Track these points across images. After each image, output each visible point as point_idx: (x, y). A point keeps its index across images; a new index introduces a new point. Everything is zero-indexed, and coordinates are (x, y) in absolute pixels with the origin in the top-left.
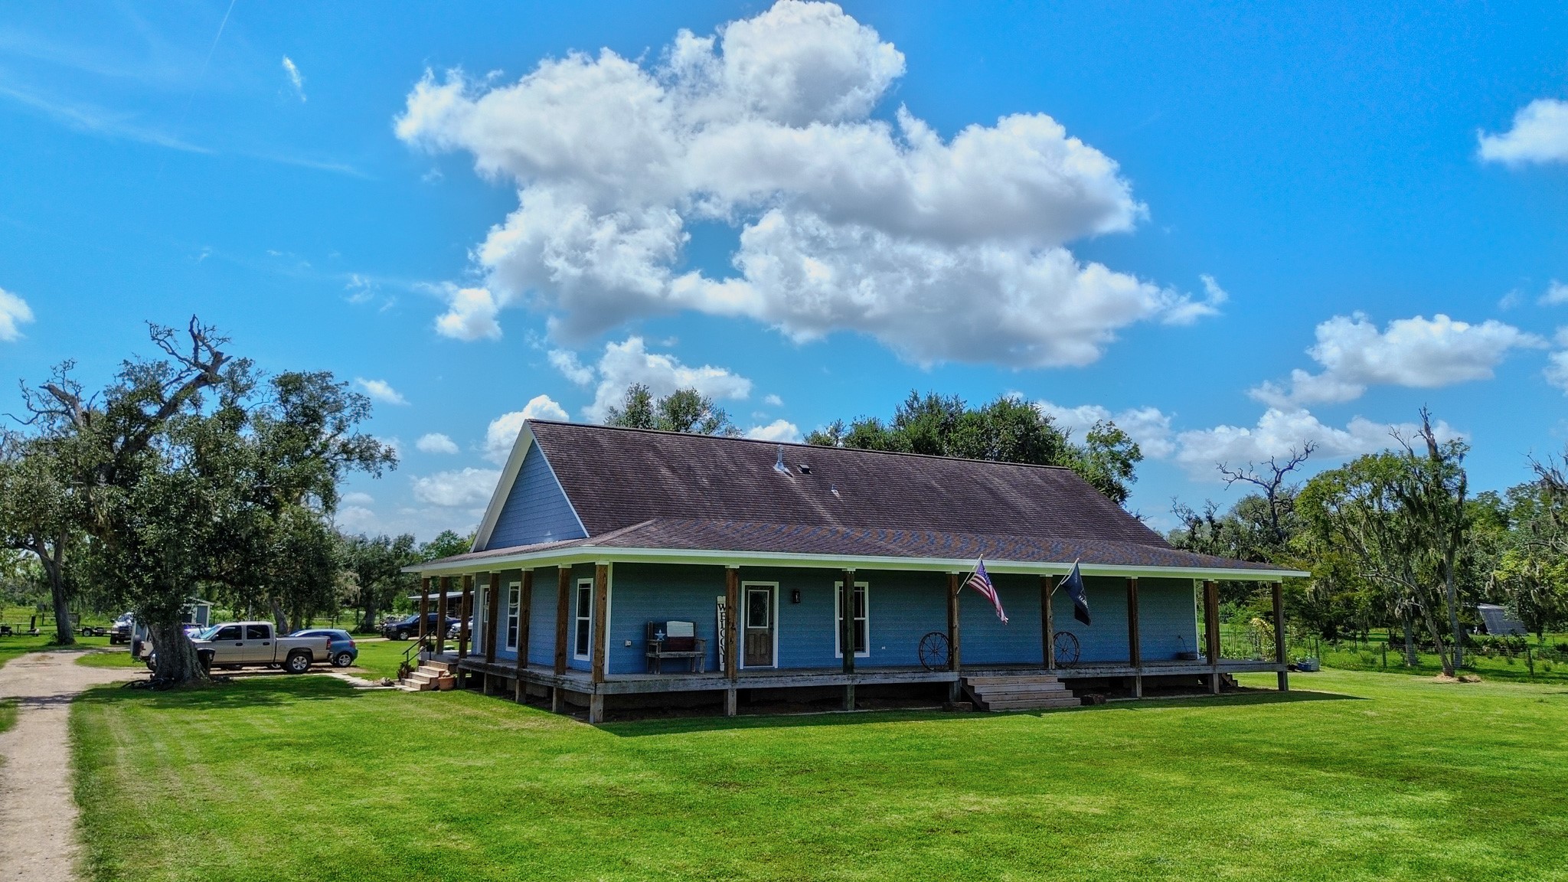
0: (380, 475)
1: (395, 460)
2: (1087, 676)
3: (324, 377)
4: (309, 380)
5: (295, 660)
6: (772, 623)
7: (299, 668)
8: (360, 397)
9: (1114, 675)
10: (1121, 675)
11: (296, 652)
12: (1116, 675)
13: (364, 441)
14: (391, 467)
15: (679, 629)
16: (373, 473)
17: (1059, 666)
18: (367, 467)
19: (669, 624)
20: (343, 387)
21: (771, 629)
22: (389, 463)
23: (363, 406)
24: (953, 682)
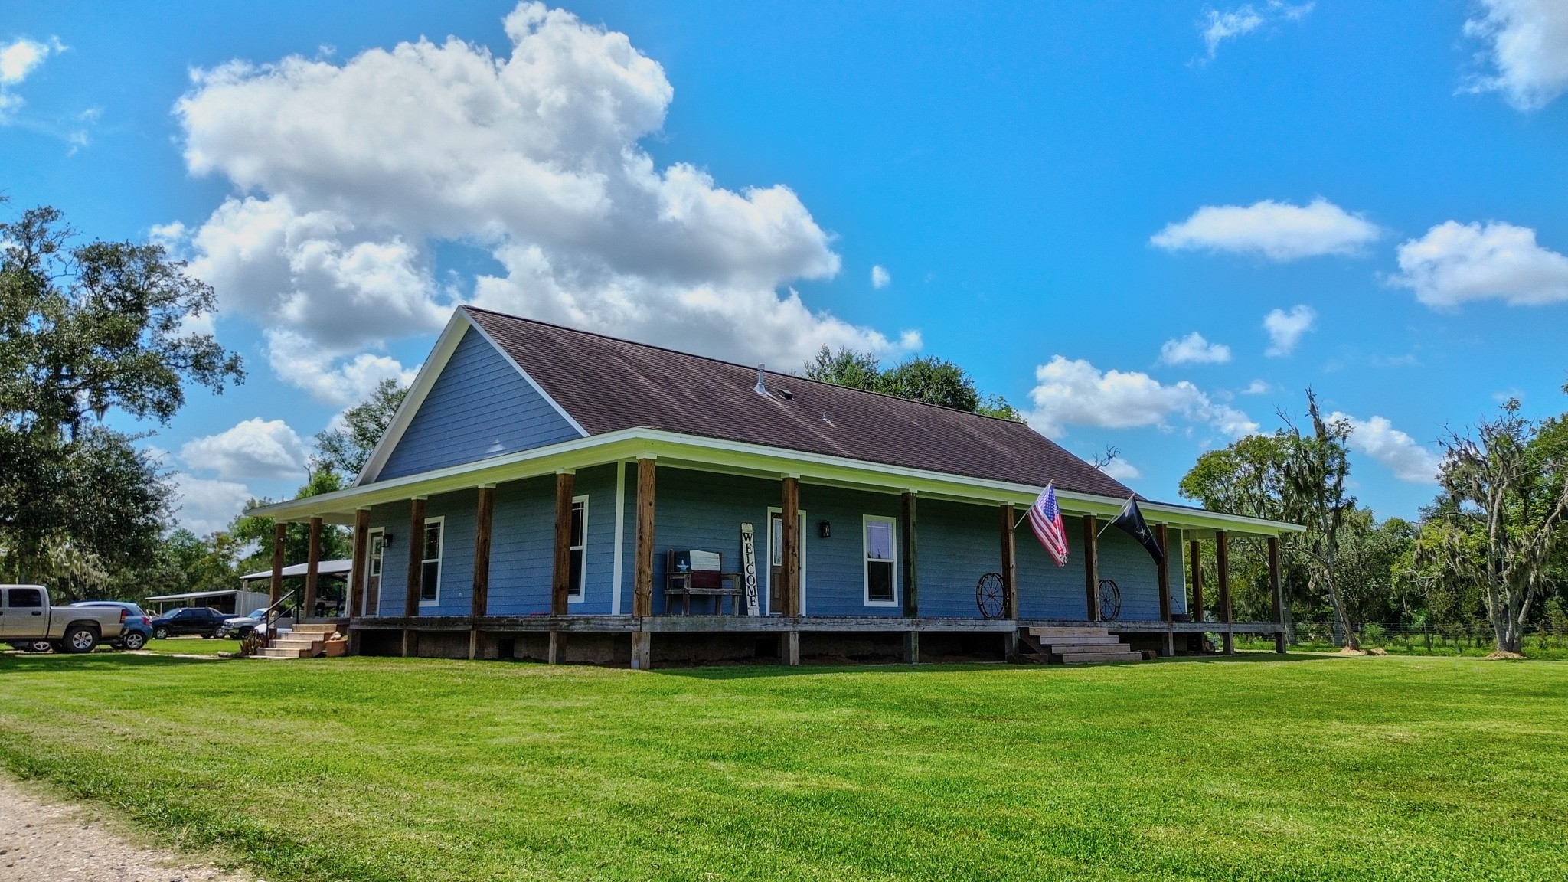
0: (221, 388)
1: (241, 372)
2: (1129, 630)
3: (155, 251)
4: (132, 253)
5: (76, 636)
7: (81, 647)
8: (201, 285)
9: (1150, 631)
10: (1156, 631)
11: (75, 627)
12: (1152, 631)
13: (201, 344)
14: (236, 381)
15: (703, 560)
16: (211, 387)
17: (1104, 620)
18: (204, 379)
19: (692, 553)
20: (179, 267)
22: (233, 375)
23: (205, 297)
24: (1011, 632)
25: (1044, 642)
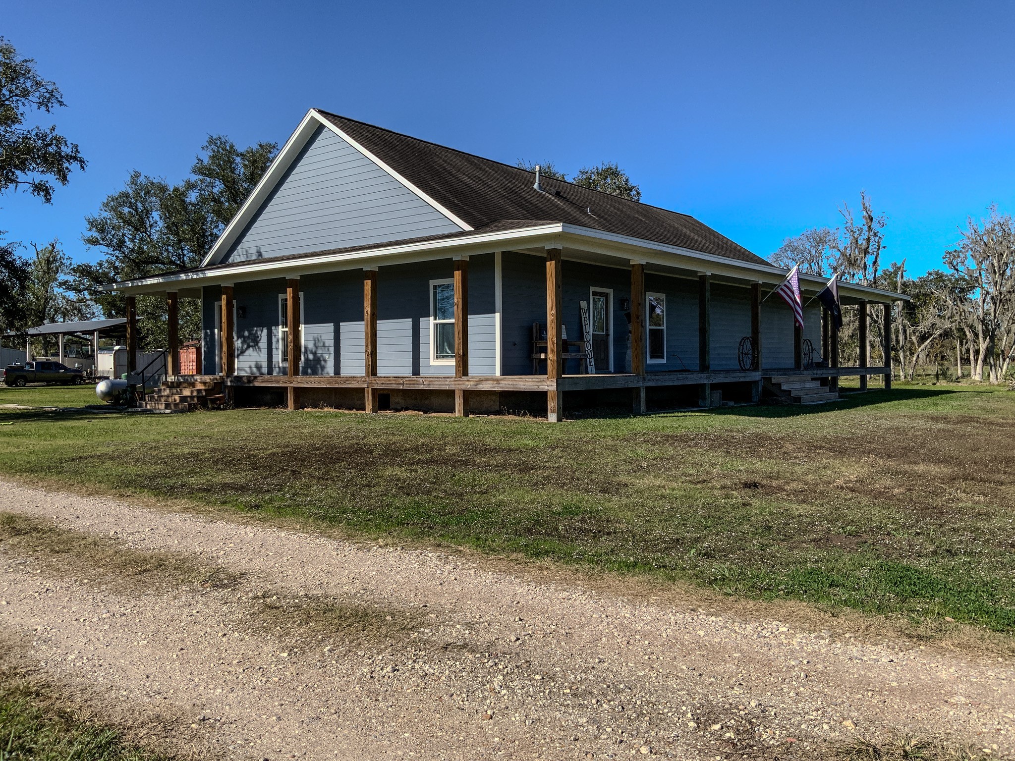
6: (608, 330)
21: (608, 335)
24: (758, 381)
25: (784, 387)
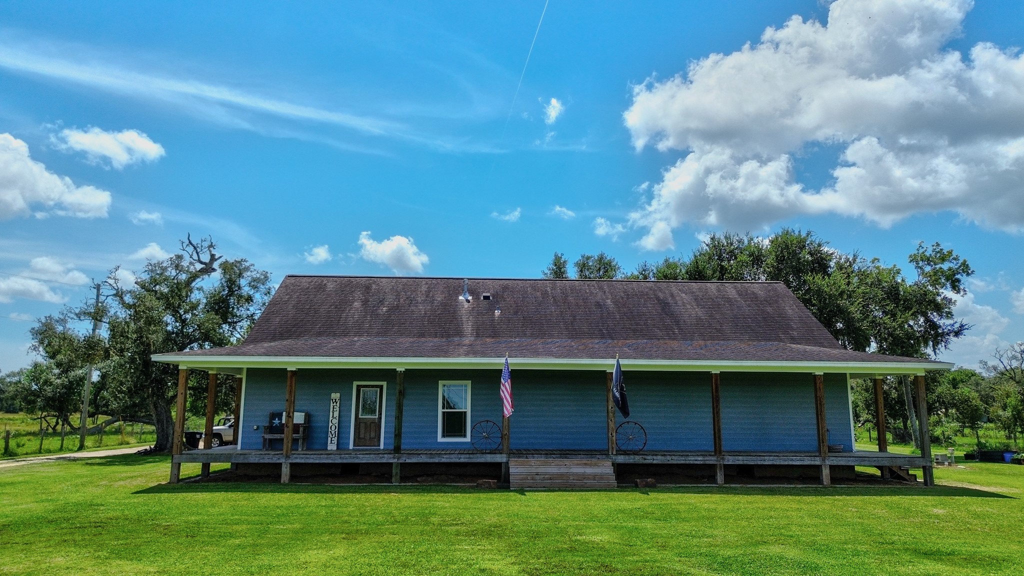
2: (655, 462)
6: (380, 414)
9: (687, 462)
10: (698, 463)
12: (691, 462)
17: (621, 453)
21: (380, 418)
